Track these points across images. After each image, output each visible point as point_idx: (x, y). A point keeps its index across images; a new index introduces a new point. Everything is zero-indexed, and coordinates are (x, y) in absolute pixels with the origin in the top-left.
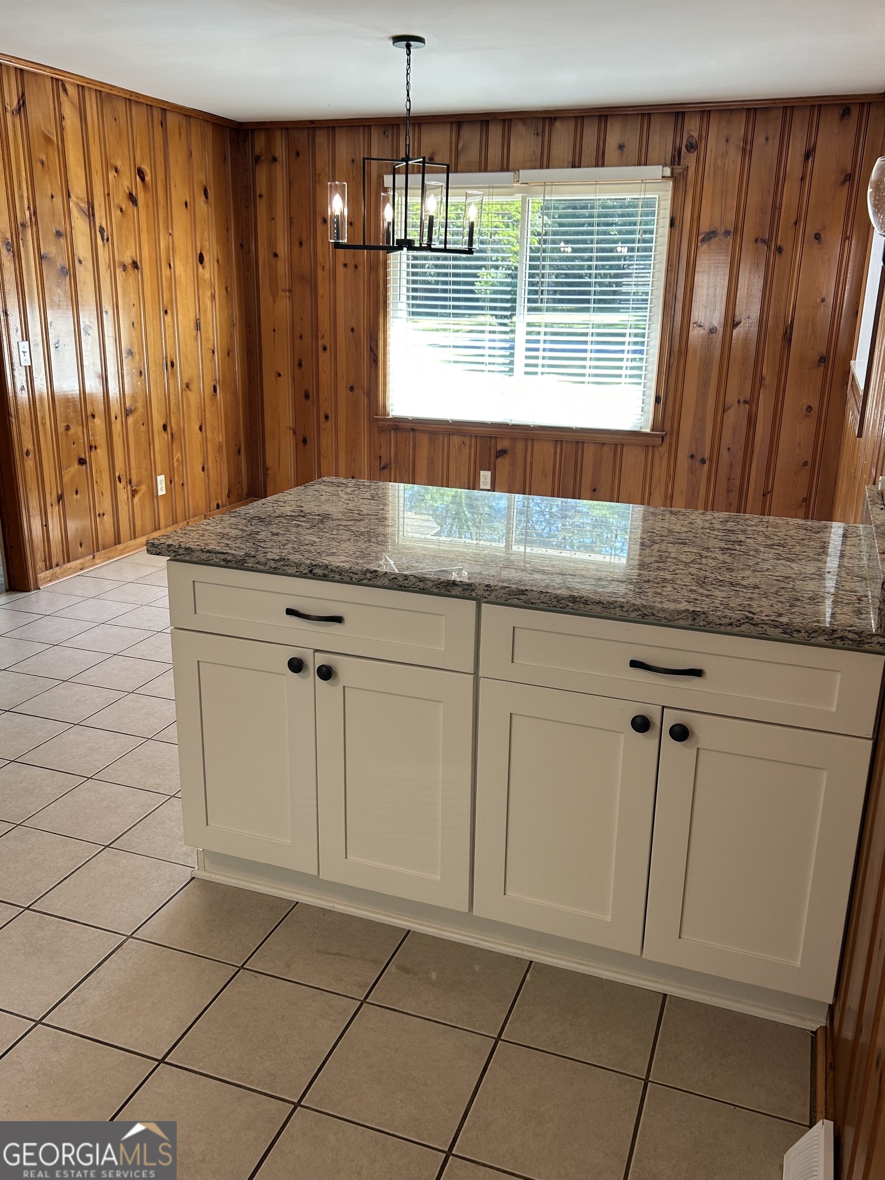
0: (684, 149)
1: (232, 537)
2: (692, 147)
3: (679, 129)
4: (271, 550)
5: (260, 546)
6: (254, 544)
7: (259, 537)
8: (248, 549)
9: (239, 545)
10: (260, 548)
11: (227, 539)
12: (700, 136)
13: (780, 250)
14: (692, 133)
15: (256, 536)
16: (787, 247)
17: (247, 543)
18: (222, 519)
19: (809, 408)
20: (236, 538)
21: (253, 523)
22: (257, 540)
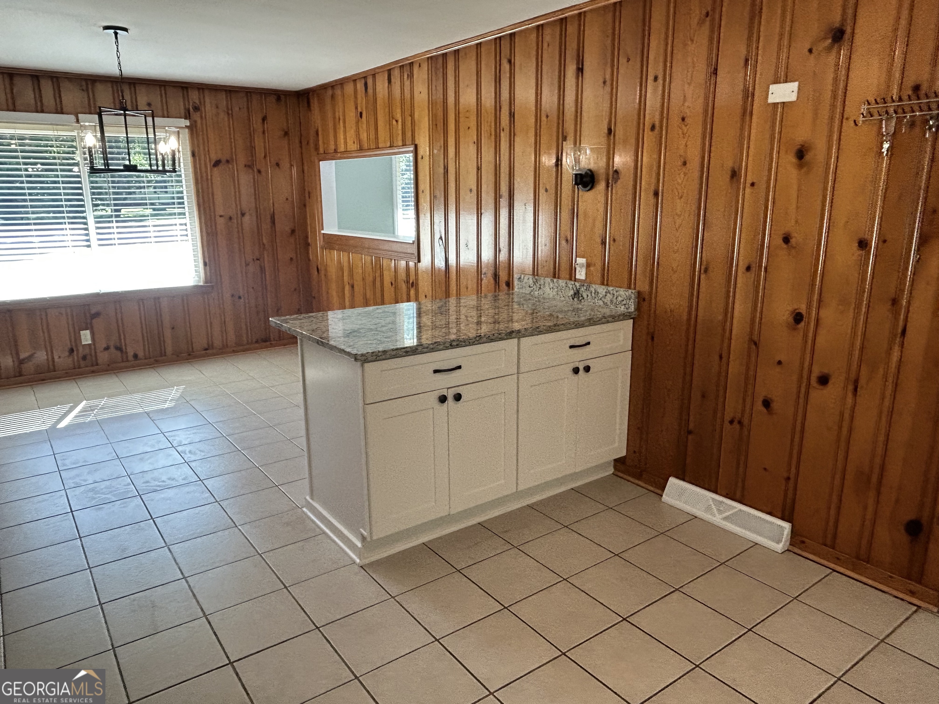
0: (191, 110)
2: (196, 109)
3: (186, 98)
12: (200, 103)
13: (259, 172)
14: (195, 101)
16: (263, 170)
19: (291, 259)
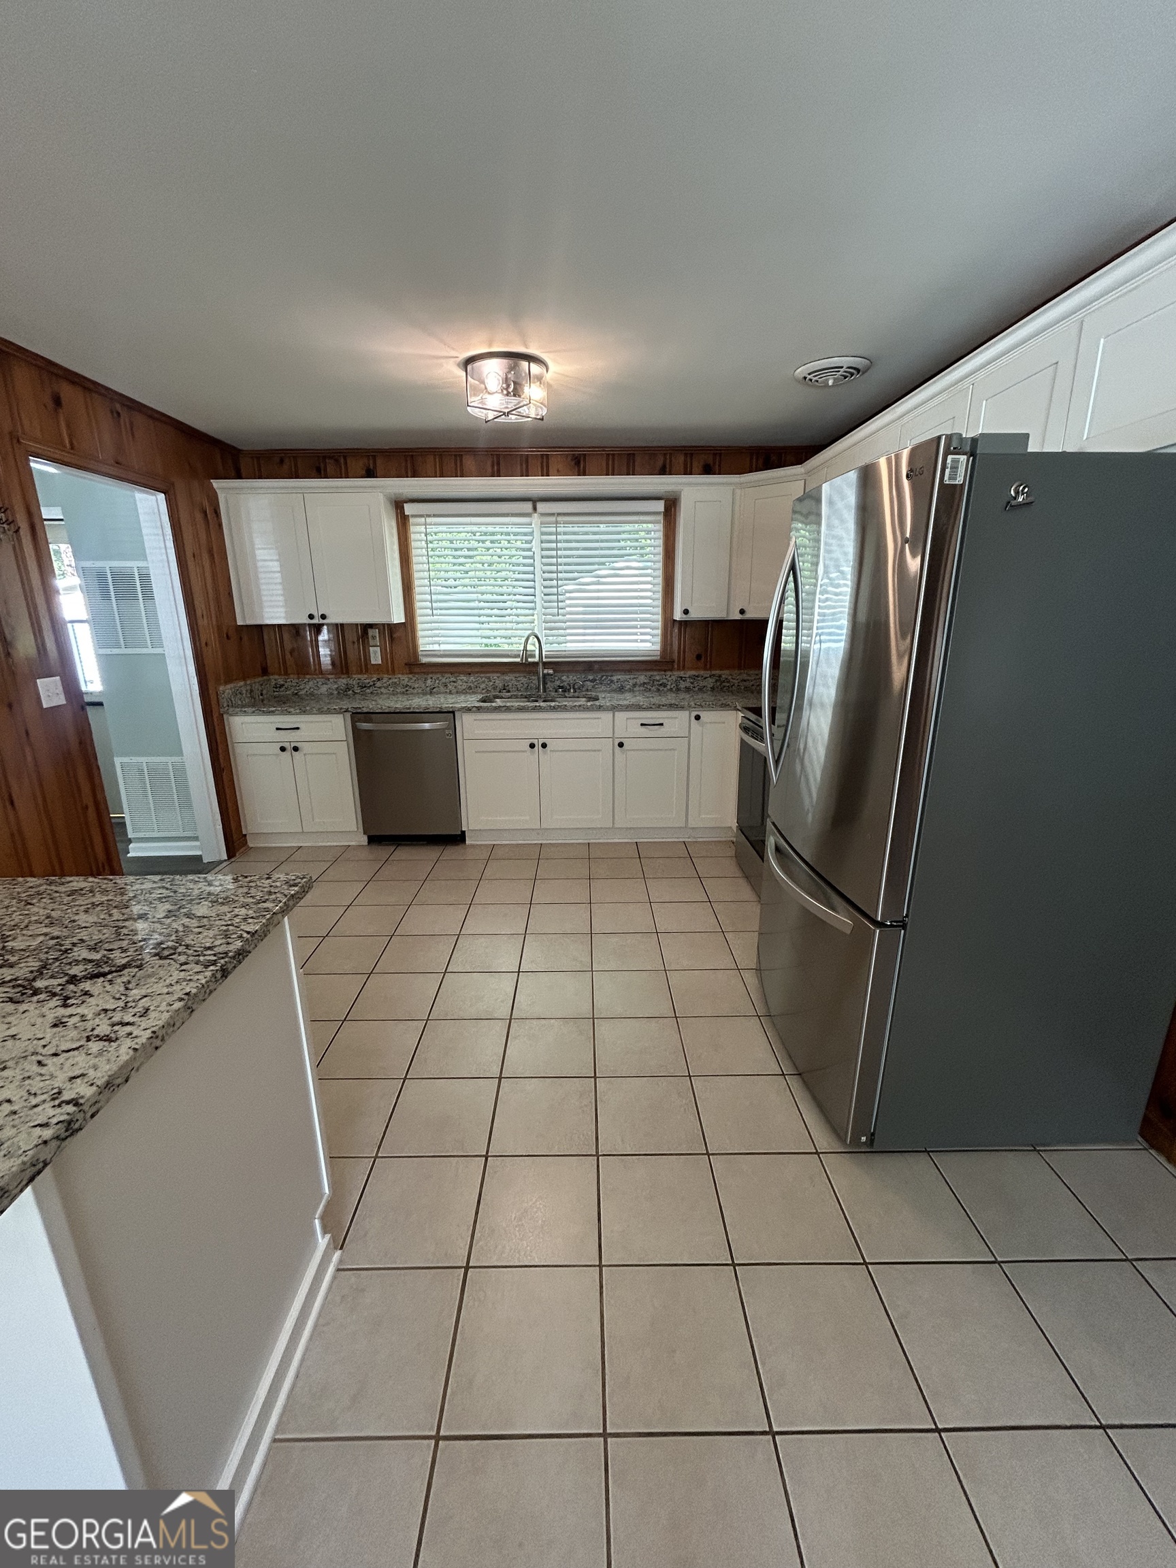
1: (206, 899)
4: (155, 885)
5: (167, 889)
6: (175, 892)
7: (168, 906)
8: (184, 882)
9: (195, 886)
10: (168, 886)
11: (213, 894)
15: (171, 908)
17: (184, 891)
18: (227, 937)
20: (200, 898)
21: (173, 938)
22: (171, 899)
